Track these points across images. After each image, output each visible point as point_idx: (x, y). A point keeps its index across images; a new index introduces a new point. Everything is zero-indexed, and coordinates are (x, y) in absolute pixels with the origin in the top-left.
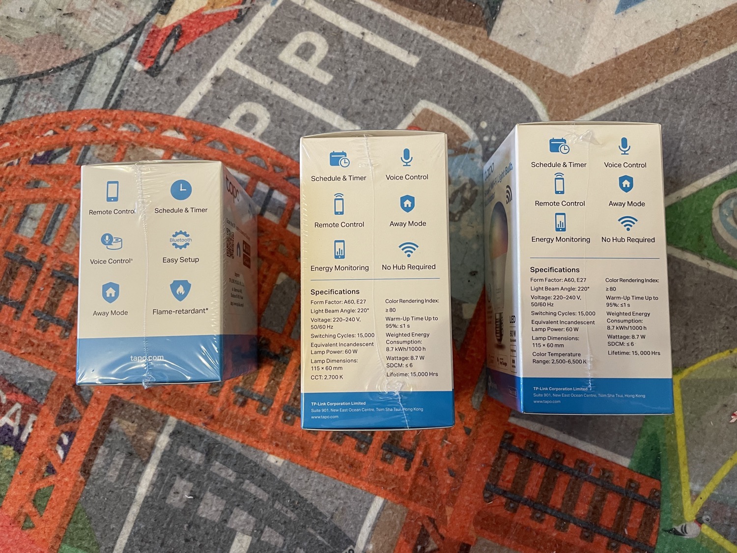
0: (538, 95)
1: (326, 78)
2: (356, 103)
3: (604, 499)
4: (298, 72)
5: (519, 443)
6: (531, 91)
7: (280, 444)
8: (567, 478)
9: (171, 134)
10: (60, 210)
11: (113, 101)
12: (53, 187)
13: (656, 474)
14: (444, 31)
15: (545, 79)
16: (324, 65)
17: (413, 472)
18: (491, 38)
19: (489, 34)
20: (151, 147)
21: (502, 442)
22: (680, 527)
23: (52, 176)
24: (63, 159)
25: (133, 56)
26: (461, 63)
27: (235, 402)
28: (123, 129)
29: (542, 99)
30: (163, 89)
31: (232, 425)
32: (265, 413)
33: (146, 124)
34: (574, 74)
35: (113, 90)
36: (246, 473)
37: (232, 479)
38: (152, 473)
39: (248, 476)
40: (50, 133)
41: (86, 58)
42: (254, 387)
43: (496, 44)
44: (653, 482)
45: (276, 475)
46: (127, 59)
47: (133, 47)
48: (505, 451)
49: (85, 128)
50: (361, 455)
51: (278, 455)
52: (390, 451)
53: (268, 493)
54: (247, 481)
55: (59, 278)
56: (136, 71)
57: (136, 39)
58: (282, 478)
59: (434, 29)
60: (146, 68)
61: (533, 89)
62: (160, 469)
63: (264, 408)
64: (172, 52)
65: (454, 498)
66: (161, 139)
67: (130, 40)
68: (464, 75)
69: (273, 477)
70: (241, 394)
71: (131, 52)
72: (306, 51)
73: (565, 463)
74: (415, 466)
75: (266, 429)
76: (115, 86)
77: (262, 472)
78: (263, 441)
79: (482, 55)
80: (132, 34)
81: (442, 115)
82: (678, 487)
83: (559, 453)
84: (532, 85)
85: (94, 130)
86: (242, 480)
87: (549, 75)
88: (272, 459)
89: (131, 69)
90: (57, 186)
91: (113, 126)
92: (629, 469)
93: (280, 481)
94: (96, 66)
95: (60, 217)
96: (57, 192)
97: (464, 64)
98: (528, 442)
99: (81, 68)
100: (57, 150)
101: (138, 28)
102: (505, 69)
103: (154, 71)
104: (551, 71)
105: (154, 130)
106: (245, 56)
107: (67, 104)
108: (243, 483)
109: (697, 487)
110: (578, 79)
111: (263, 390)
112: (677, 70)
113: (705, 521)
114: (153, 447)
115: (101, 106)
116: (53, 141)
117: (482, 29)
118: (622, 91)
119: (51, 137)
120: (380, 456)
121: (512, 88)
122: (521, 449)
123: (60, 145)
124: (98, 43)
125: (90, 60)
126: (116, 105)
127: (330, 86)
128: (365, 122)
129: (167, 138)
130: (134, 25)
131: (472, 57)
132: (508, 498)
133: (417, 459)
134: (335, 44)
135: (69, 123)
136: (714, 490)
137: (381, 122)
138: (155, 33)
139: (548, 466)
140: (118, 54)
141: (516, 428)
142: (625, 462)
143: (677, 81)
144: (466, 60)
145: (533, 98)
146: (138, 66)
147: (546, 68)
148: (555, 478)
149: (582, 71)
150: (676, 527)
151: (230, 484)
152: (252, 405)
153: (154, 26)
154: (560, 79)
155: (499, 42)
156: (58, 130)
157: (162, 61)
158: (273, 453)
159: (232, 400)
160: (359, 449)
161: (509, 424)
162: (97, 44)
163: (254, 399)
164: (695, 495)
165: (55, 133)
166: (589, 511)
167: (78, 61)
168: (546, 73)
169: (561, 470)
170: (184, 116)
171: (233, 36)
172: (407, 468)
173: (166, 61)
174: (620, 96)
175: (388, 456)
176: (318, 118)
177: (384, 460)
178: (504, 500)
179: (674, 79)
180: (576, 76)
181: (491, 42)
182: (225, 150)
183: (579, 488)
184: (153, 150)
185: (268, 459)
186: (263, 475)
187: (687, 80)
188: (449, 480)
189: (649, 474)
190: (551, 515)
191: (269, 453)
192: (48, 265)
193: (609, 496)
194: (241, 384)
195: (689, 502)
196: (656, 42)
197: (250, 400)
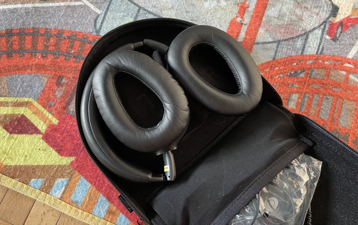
9: (347, 65)
10: (305, 96)
12: (300, 87)
20: (340, 70)
23: (299, 82)
24: (303, 75)
25: (325, 32)
28: (326, 63)
33: (336, 61)
41: (304, 34)
46: (323, 34)
47: (324, 29)
49: (310, 62)
56: (327, 39)
57: (325, 26)
60: (332, 38)
64: (341, 32)
66: (343, 67)
67: (322, 27)
76: (319, 45)
85: (315, 63)
91: (322, 62)
94: (310, 37)
95: (306, 100)
96: (302, 89)
99: (303, 38)
100: (299, 71)
101: (325, 22)
103: (335, 39)
105: (340, 63)
115: (315, 53)
116: (297, 67)
126: (322, 53)
130: (322, 21)
135: (302, 60)
140: (318, 32)
153: (331, 22)
156: (298, 63)
170: (351, 58)
173: (340, 36)
184: (341, 72)
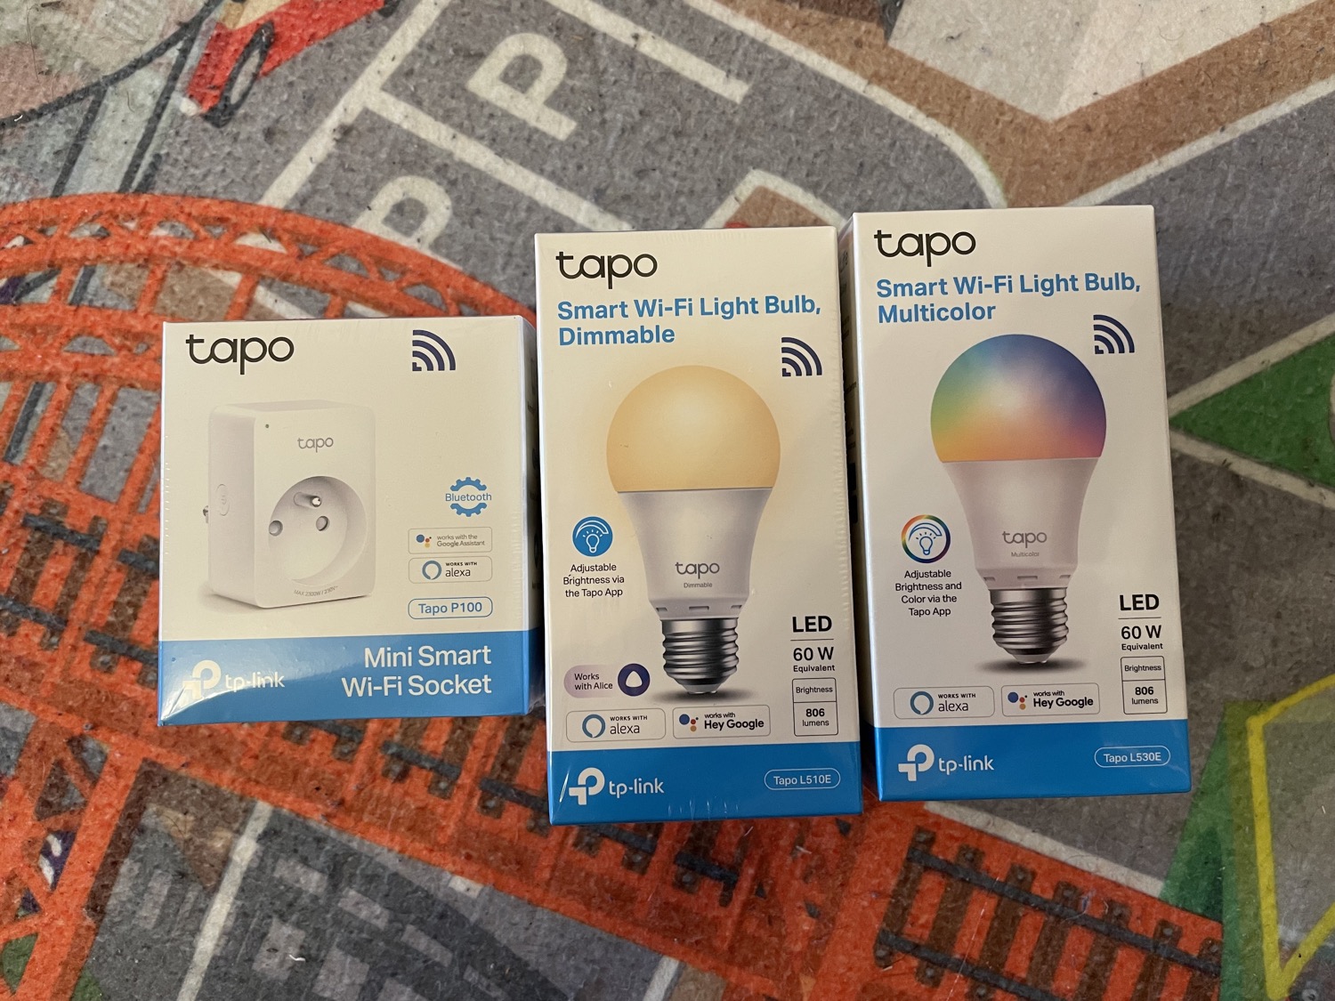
0: (986, 158)
1: (561, 127)
2: (623, 177)
3: (1110, 959)
4: (506, 115)
5: (946, 851)
6: (973, 151)
7: (475, 854)
8: (1039, 918)
9: (254, 240)
10: (38, 394)
11: (139, 177)
12: (25, 350)
13: (1213, 910)
14: (799, 30)
15: (1000, 126)
16: (560, 100)
17: (736, 908)
18: (892, 43)
19: (888, 35)
20: (216, 267)
21: (912, 849)
23: (22, 327)
24: (44, 294)
25: (179, 85)
26: (831, 96)
27: (386, 774)
28: (160, 232)
29: (995, 167)
30: (239, 150)
31: (381, 817)
32: (445, 795)
33: (205, 221)
34: (1057, 114)
35: (139, 155)
36: (408, 912)
37: (381, 924)
38: (225, 912)
39: (413, 917)
40: (18, 241)
41: (86, 92)
42: (422, 743)
43: (901, 56)
44: (1208, 926)
45: (466, 914)
46: (167, 92)
47: (179, 67)
48: (917, 867)
49: (85, 232)
50: (634, 876)
51: (471, 877)
52: (691, 868)
53: (453, 951)
54: (410, 928)
55: (38, 529)
56: (184, 116)
57: (185, 53)
58: (480, 920)
59: (778, 27)
60: (204, 110)
61: (976, 146)
62: (239, 903)
63: (443, 785)
64: (255, 77)
65: (817, 961)
66: (234, 251)
67: (173, 54)
68: (837, 119)
69: (461, 920)
70: (398, 756)
71: (174, 78)
72: (521, 73)
73: (1036, 889)
74: (739, 898)
75: (448, 826)
76: (143, 146)
77: (440, 909)
78: (443, 848)
79: (875, 78)
80: (175, 43)
81: (794, 199)
82: (1256, 935)
83: (1022, 869)
84: (974, 136)
85: (103, 236)
86: (400, 926)
87: (1007, 118)
88: (459, 884)
89: (175, 111)
90: (31, 348)
91: (141, 226)
92: (1162, 901)
93: (475, 927)
94: (106, 107)
95: (39, 409)
96: (31, 359)
97: (838, 96)
98: (963, 850)
99: (77, 112)
100: (32, 275)
101: (187, 30)
102: (919, 107)
103: (220, 114)
104: (1013, 109)
105: (220, 235)
106: (402, 83)
107: (52, 182)
108: (402, 930)
109: (1292, 935)
110: (1065, 125)
111: (441, 749)
112: (1263, 106)
114: (226, 861)
115: (117, 187)
116: (24, 258)
117: (873, 26)
118: (1153, 149)
119: (20, 250)
120: (671, 878)
121: (934, 147)
122: (948, 863)
123: (38, 265)
124: (109, 59)
125: (93, 94)
126: (146, 185)
127: (571, 142)
128: (641, 215)
129: (245, 249)
130: (180, 24)
131: (854, 82)
132: (923, 959)
133: (745, 884)
134: (581, 59)
135: (53, 222)
136: (1326, 940)
137: (672, 215)
138: (221, 38)
139: (1002, 895)
140: (149, 81)
141: (939, 822)
142: (1152, 886)
143: (1262, 128)
144: (843, 88)
145: (976, 165)
146: (188, 107)
147: (1001, 104)
148: (1015, 919)
149: (1073, 109)
151: (376, 933)
152: (419, 779)
153: (220, 25)
154: (1029, 126)
155: (908, 52)
156: (32, 235)
157: (235, 96)
158: (462, 873)
159: (380, 767)
160: (630, 865)
161: (926, 814)
162: (108, 63)
163: (423, 768)
164: (1288, 950)
165: (27, 242)
166: (1081, 983)
167: (70, 99)
168: (1002, 114)
169: (1026, 903)
170: (280, 204)
171: (376, 44)
172: (725, 901)
173: (244, 95)
174: (1150, 160)
175: (687, 878)
176: (546, 208)
177: (680, 885)
178: (915, 963)
179: (1258, 124)
180: (1061, 120)
181: (893, 51)
182: (363, 272)
183: (1063, 937)
184: (219, 274)
185: (452, 884)
186: (442, 916)
187: (1284, 125)
188: (807, 925)
189: (1200, 911)
190: (1006, 990)
191: (454, 873)
192: (16, 504)
193: (1121, 954)
194: (397, 738)
195: (1276, 963)
196: (1222, 50)
197: (414, 770)
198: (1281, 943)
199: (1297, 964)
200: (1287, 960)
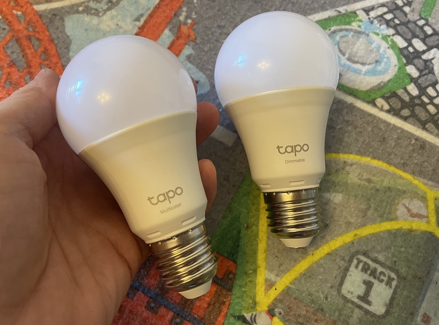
13: (233, 256)
22: (250, 314)
44: (229, 264)
82: (254, 273)
109: (272, 277)
113: (277, 314)
136: (291, 284)
150: (245, 315)
164: (270, 285)
189: (226, 255)
198: (266, 280)
199: (273, 294)
200: (268, 290)
